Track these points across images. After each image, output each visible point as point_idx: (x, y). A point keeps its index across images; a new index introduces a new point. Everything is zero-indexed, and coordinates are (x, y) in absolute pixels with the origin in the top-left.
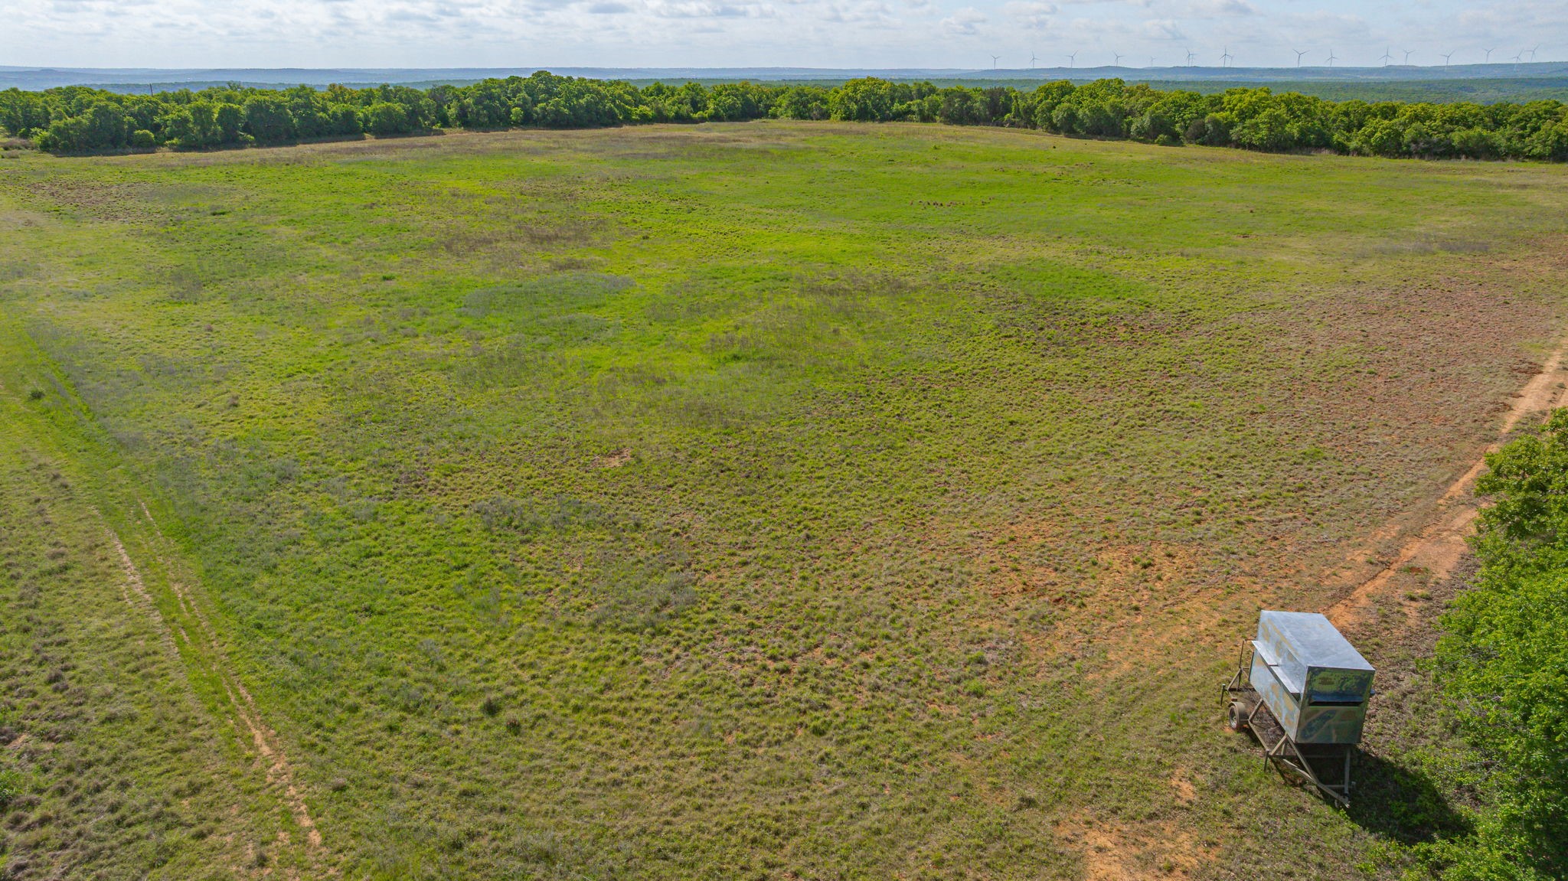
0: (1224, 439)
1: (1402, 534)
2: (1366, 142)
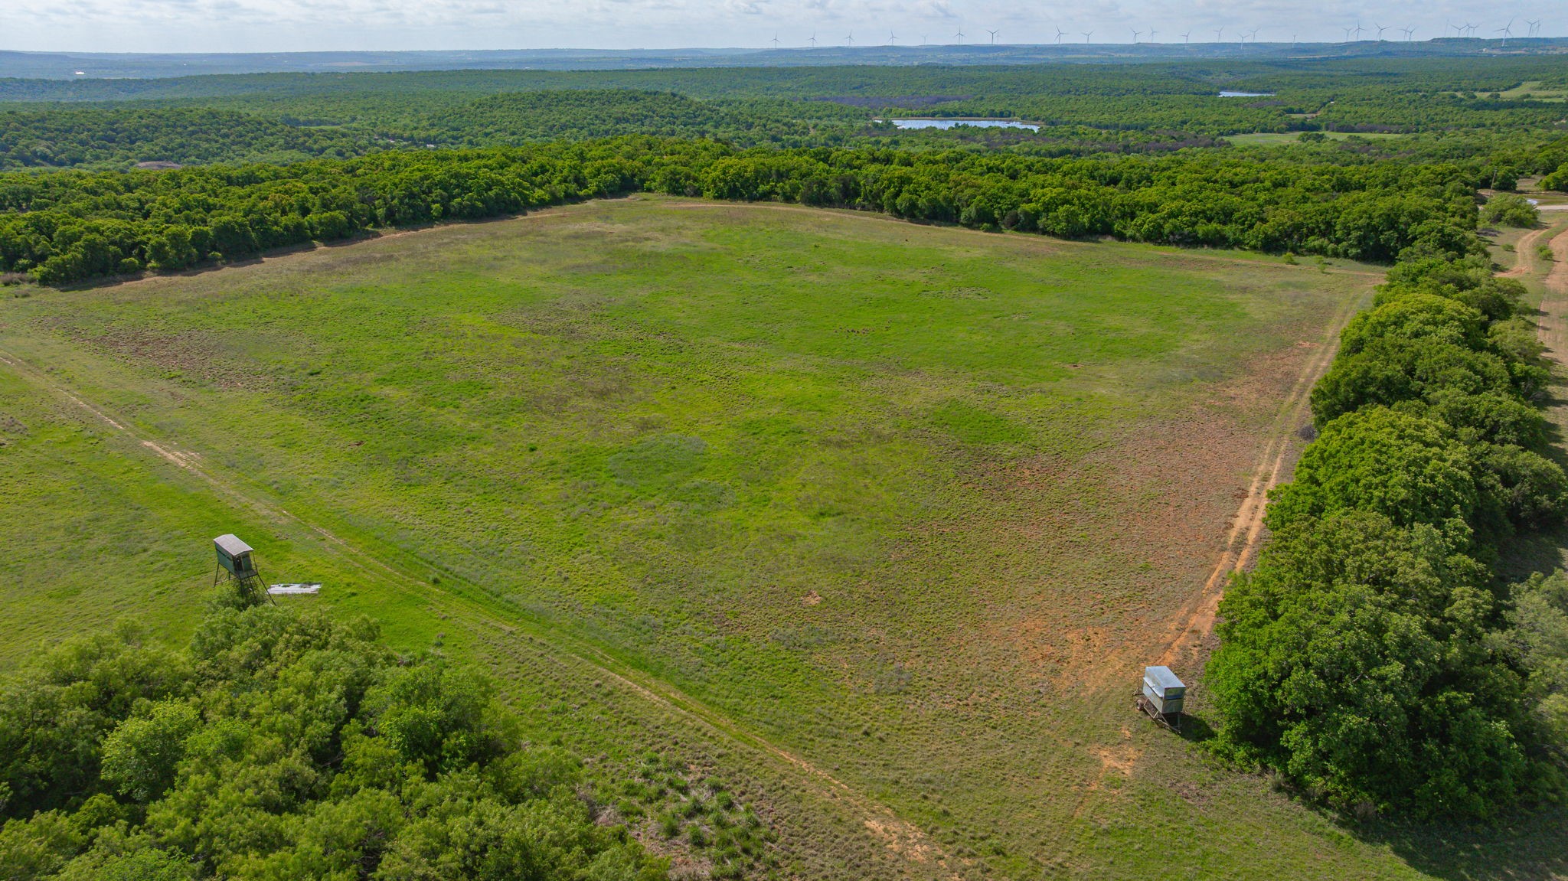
0: (1103, 559)
1: (1189, 612)
2: (1139, 231)
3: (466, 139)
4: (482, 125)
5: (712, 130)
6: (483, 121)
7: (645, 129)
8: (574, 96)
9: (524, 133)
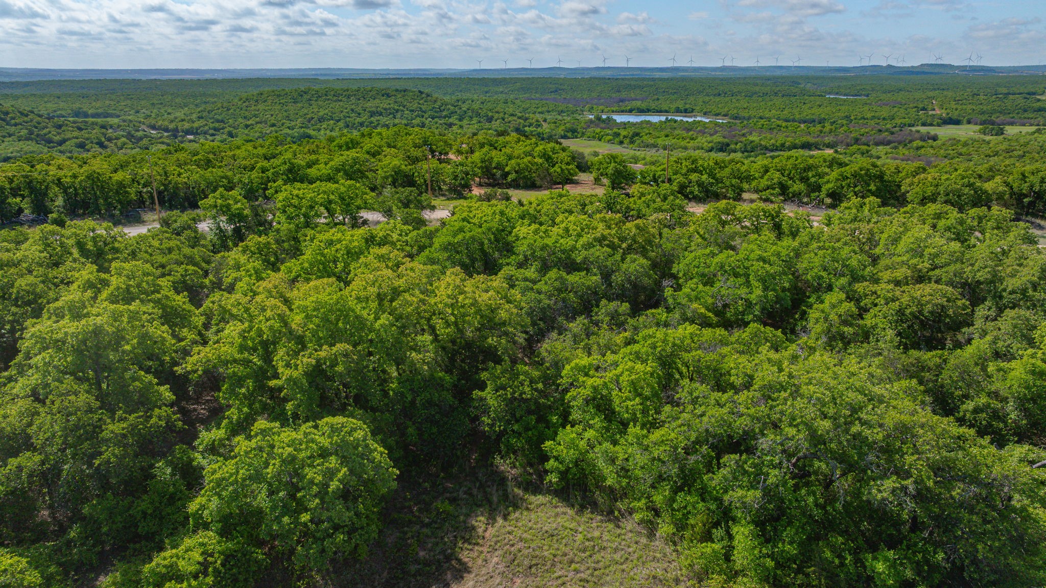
3: (226, 130)
4: (245, 118)
5: (456, 122)
6: (247, 114)
7: (397, 121)
8: (332, 93)
9: (283, 124)
